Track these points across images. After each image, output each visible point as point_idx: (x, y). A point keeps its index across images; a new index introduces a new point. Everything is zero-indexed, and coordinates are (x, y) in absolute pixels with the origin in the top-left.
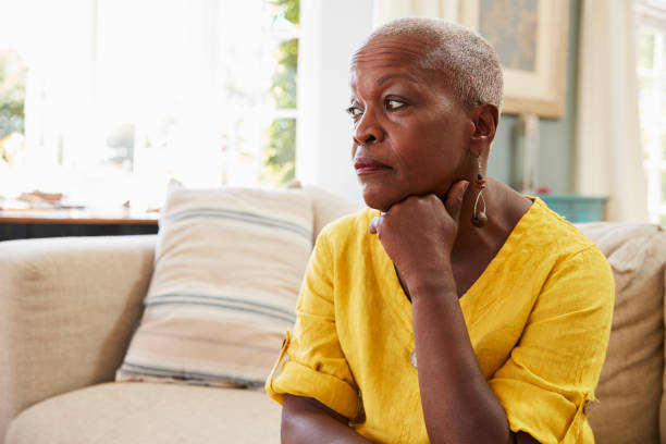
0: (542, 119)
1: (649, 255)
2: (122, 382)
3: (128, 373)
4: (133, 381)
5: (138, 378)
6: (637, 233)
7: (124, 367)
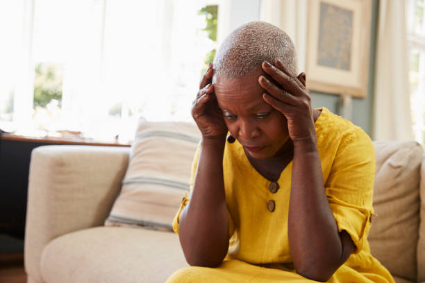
0: (355, 98)
1: (412, 158)
2: (108, 226)
3: (112, 221)
4: (114, 226)
5: (117, 224)
6: (405, 146)
7: (110, 218)
